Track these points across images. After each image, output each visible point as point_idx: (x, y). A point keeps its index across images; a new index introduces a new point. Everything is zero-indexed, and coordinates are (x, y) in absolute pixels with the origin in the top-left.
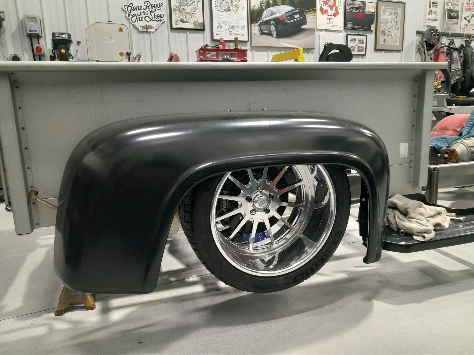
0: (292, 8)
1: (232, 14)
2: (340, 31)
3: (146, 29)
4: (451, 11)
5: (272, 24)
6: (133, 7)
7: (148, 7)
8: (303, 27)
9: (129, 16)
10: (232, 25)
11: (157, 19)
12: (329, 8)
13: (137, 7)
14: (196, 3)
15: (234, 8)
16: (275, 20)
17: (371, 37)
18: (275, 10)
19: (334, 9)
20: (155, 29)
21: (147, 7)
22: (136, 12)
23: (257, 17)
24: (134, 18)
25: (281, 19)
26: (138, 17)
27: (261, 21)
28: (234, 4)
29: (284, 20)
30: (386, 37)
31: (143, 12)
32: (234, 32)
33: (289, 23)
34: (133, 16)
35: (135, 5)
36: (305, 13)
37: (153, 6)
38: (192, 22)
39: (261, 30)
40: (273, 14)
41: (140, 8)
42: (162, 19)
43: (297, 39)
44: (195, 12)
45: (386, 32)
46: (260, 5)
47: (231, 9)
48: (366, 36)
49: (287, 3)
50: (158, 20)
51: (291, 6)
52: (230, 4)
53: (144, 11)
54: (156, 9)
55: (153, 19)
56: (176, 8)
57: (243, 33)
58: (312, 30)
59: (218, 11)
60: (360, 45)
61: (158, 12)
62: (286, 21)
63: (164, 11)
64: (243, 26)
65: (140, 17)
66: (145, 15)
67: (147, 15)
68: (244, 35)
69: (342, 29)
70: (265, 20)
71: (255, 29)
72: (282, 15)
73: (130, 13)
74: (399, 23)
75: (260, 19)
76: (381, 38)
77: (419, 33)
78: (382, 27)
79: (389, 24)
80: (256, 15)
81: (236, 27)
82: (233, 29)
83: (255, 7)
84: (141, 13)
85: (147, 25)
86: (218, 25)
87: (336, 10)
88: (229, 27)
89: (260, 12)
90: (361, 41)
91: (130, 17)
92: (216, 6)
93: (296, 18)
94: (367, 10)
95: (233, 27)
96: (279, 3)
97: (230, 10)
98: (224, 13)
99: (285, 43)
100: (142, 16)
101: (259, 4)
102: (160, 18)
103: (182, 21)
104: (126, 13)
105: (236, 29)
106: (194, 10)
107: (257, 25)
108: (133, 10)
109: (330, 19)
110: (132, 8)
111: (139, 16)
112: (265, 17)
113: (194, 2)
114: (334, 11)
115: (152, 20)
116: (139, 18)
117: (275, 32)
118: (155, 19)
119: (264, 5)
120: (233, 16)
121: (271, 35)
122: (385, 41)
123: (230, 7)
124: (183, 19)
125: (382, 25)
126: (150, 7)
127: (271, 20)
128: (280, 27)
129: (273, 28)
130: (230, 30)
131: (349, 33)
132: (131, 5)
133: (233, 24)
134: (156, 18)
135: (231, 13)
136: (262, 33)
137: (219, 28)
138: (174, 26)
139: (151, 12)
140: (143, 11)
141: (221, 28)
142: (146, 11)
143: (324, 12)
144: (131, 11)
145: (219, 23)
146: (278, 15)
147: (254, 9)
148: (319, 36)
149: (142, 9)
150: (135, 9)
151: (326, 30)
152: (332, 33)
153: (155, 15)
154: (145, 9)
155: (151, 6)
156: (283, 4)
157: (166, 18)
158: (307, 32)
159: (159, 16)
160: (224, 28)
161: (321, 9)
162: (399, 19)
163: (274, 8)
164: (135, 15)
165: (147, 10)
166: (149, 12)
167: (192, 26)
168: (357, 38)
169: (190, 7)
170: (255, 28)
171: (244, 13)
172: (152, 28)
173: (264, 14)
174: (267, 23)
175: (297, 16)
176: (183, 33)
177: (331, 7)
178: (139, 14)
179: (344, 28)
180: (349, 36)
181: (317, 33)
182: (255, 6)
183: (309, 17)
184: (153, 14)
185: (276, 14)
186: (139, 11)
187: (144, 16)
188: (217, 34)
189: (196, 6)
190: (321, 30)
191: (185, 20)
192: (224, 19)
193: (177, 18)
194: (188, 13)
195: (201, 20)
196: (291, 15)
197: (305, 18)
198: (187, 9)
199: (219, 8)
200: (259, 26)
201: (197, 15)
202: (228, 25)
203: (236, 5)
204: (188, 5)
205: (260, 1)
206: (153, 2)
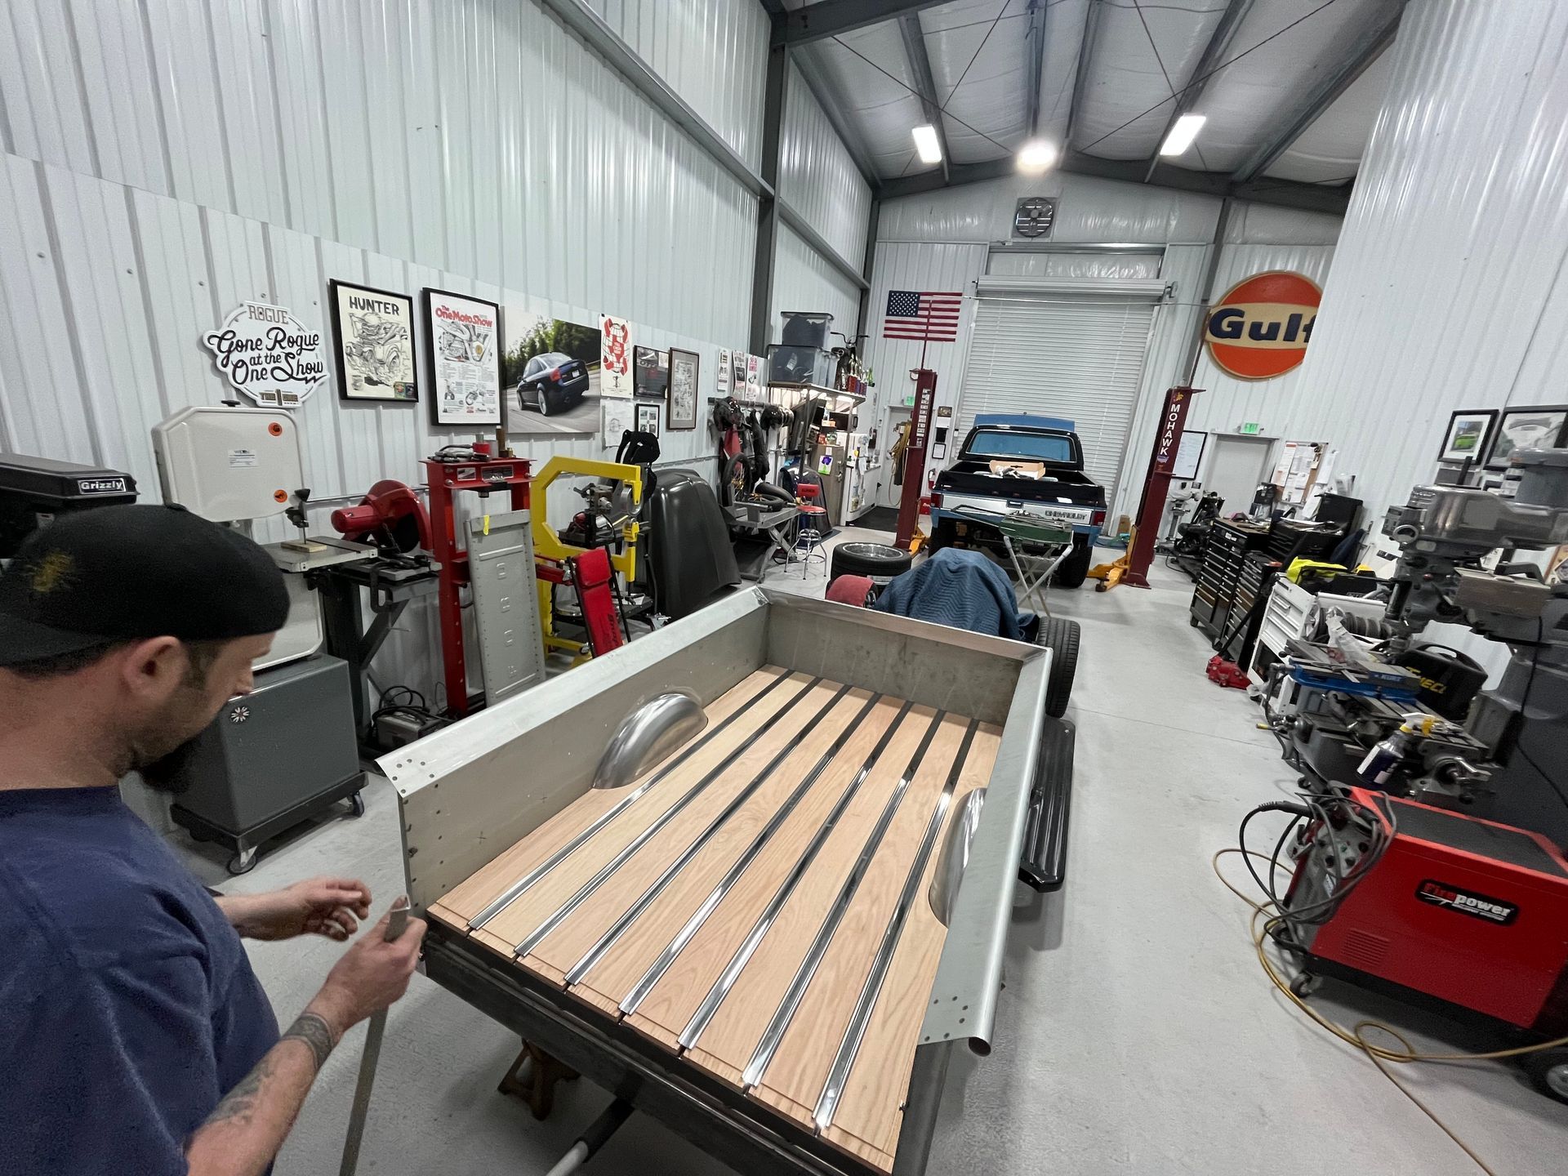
0: (569, 359)
1: (472, 367)
2: (628, 400)
3: (277, 401)
4: (739, 369)
5: (540, 389)
6: (235, 340)
7: (279, 342)
8: (585, 394)
9: (225, 366)
10: (471, 390)
11: (306, 375)
12: (615, 359)
13: (247, 341)
14: (397, 338)
15: (475, 354)
16: (542, 380)
17: (663, 406)
18: (544, 361)
19: (621, 360)
20: (301, 401)
21: (276, 341)
22: (246, 356)
23: (516, 374)
24: (241, 373)
25: (553, 380)
26: (251, 368)
27: (522, 383)
28: (475, 344)
29: (557, 381)
30: (679, 409)
31: (266, 357)
32: (476, 405)
33: (565, 386)
34: (236, 366)
35: (242, 337)
36: (586, 368)
37: (292, 342)
38: (391, 383)
39: (523, 401)
40: (542, 369)
41: (255, 345)
42: (318, 375)
43: (577, 417)
44: (397, 360)
45: (680, 400)
46: (521, 350)
47: (470, 355)
48: (658, 406)
49: (562, 348)
50: (309, 377)
51: (568, 354)
52: (467, 345)
53: (269, 352)
54: (302, 349)
55: (294, 375)
56: (354, 350)
57: (492, 406)
58: (597, 399)
59: (445, 359)
60: (652, 422)
61: (307, 358)
62: (560, 383)
63: (322, 354)
64: (493, 392)
65: (259, 368)
66: (273, 365)
67: (277, 365)
68: (494, 411)
69: (632, 396)
70: (528, 380)
71: (513, 399)
72: (554, 372)
73: (228, 357)
74: (692, 387)
75: (520, 379)
76: (674, 409)
77: (711, 401)
78: (674, 395)
79: (683, 388)
80: (513, 370)
81: (480, 394)
82: (475, 399)
83: (512, 354)
84: (259, 357)
85: (278, 392)
86: (445, 390)
87: (625, 363)
88: (466, 394)
89: (521, 363)
90: (653, 416)
91: (229, 369)
92: (441, 349)
93: (575, 378)
94: (660, 364)
95: (474, 395)
96: (550, 349)
97: (467, 358)
98: (456, 365)
99: (559, 424)
100: (264, 365)
101: (518, 348)
102: (313, 374)
103: (369, 381)
104: (216, 356)
105: (479, 398)
106: (395, 354)
107: (515, 390)
108: (236, 348)
109: (617, 378)
110: (232, 343)
111: (255, 367)
112: (529, 375)
113: (394, 336)
114: (622, 365)
115: (291, 376)
116: (255, 373)
117: (544, 405)
118: (301, 376)
119: (527, 349)
120: (474, 371)
121: (538, 410)
122: (678, 414)
123: (468, 351)
124: (371, 375)
125: (676, 389)
126: (284, 344)
127: (539, 381)
128: (551, 394)
129: (541, 396)
130: (470, 401)
131: (639, 402)
132: (230, 336)
133: (475, 388)
134: (303, 373)
135: (471, 365)
136: (525, 408)
137: (449, 397)
138: (351, 392)
139: (287, 355)
140: (264, 353)
141: (453, 397)
142: (274, 353)
143: (610, 366)
144: (229, 352)
145: (448, 387)
146: (549, 370)
147: (510, 359)
148: (604, 407)
149: (263, 346)
150: (241, 346)
151: (612, 398)
152: (617, 402)
153: (298, 366)
154: (270, 347)
155: (289, 341)
156: (556, 350)
157: (329, 374)
158: (590, 403)
159: (310, 368)
160: (458, 397)
161: (606, 360)
162: (692, 380)
163: (542, 357)
164: (244, 363)
165: (278, 349)
166: (283, 356)
167: (390, 394)
168: (649, 410)
169: (386, 347)
170: (513, 395)
171: (493, 366)
172: (294, 398)
173: (527, 368)
174: (531, 386)
175: (576, 374)
176: (368, 408)
177: (618, 357)
178: (255, 361)
179: (635, 394)
180: (640, 408)
181: (602, 402)
182: (512, 351)
183: (591, 374)
184: (293, 363)
185: (545, 368)
186: (255, 353)
187: (269, 367)
188: (445, 411)
189: (399, 345)
190: (606, 398)
191: (375, 379)
192: (455, 379)
193: (356, 373)
194: (382, 363)
195: (410, 380)
196: (567, 372)
197: (587, 378)
198: (380, 352)
199: (447, 352)
200: (519, 392)
201: (402, 367)
202: (464, 391)
203: (479, 348)
204: (382, 342)
205: (519, 343)
206: (291, 331)
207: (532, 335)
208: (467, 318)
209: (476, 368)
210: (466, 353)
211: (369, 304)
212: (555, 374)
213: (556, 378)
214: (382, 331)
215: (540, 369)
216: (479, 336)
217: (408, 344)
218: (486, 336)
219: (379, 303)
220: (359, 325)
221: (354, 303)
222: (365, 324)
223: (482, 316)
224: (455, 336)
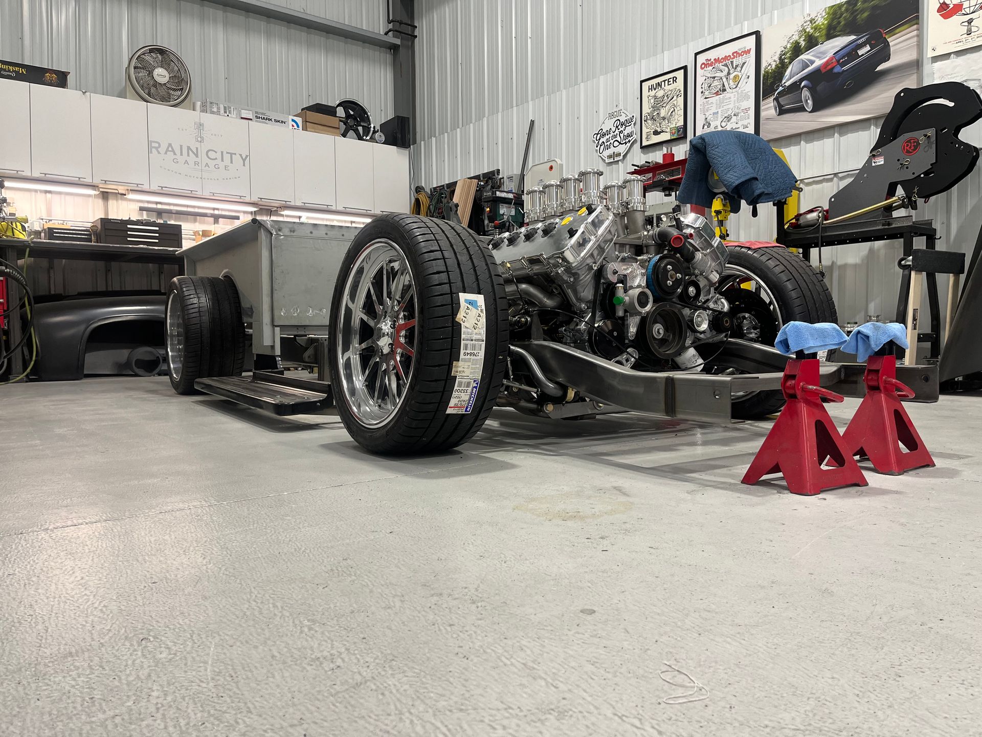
0: (853, 37)
3: (613, 158)
5: (804, 87)
6: (602, 133)
8: (881, 67)
9: (597, 147)
10: (726, 115)
13: (606, 132)
14: (675, 98)
15: (732, 83)
16: (810, 76)
18: (812, 56)
20: (622, 155)
21: (617, 127)
22: (605, 139)
23: (773, 83)
24: (602, 149)
25: (823, 71)
26: (606, 144)
27: (781, 88)
28: (732, 76)
29: (832, 69)
31: (612, 137)
32: (729, 126)
33: (844, 71)
34: (601, 146)
35: (604, 130)
36: (884, 35)
37: (623, 124)
38: (669, 130)
39: (780, 106)
40: (808, 66)
41: (608, 132)
42: (631, 139)
43: (866, 100)
44: (674, 113)
46: (780, 58)
47: (727, 87)
49: (840, 31)
50: (627, 140)
51: (850, 33)
52: (724, 80)
53: (613, 134)
54: (626, 127)
55: (622, 142)
56: (649, 117)
57: (745, 123)
58: (907, 68)
59: (706, 98)
61: (628, 131)
62: (838, 69)
64: (746, 110)
65: (608, 143)
66: (614, 140)
67: (616, 139)
68: (748, 126)
70: (787, 84)
71: (767, 108)
72: (827, 62)
73: (599, 142)
75: (778, 86)
80: (771, 81)
81: (735, 115)
82: (729, 120)
83: (769, 68)
84: (609, 138)
85: (614, 153)
86: (703, 122)
88: (722, 119)
91: (599, 148)
92: (703, 92)
93: (863, 55)
95: (729, 118)
96: (821, 40)
97: (724, 90)
98: (715, 99)
101: (777, 58)
102: (629, 138)
103: (656, 133)
104: (595, 143)
105: (734, 119)
106: (672, 109)
107: (773, 98)
108: (602, 137)
110: (601, 135)
112: (790, 79)
115: (620, 143)
116: (607, 146)
117: (810, 102)
118: (624, 141)
120: (730, 98)
121: (802, 109)
123: (726, 84)
124: (657, 129)
126: (619, 127)
127: (801, 80)
128: (821, 86)
129: (806, 93)
130: (724, 124)
132: (600, 131)
133: (729, 113)
135: (727, 95)
136: (782, 111)
137: (706, 127)
138: (645, 143)
139: (620, 132)
140: (611, 135)
141: (710, 125)
142: (615, 134)
144: (599, 139)
145: (706, 119)
146: (818, 63)
147: (768, 71)
148: (934, 72)
149: (611, 132)
150: (604, 135)
153: (624, 137)
154: (614, 131)
155: (621, 125)
156: (830, 37)
158: (892, 77)
159: (628, 136)
160: (713, 124)
163: (808, 54)
164: (603, 143)
165: (617, 131)
166: (618, 133)
167: (668, 137)
169: (667, 107)
170: (769, 105)
171: (749, 87)
172: (619, 155)
173: (788, 73)
174: (795, 87)
175: (864, 50)
178: (608, 140)
182: (770, 64)
184: (622, 135)
185: (812, 62)
186: (608, 136)
187: (612, 142)
189: (675, 102)
190: (944, 57)
191: (659, 130)
192: (714, 110)
193: (648, 130)
194: (664, 118)
195: (681, 123)
196: (850, 53)
197: (887, 45)
198: (663, 113)
199: (707, 93)
200: (776, 99)
201: (676, 117)
202: (719, 117)
203: (735, 77)
204: (665, 105)
205: (779, 53)
206: (622, 119)
207: (796, 38)
208: (726, 58)
209: (732, 95)
210: (724, 86)
211: (659, 85)
212: (827, 64)
213: (829, 67)
214: (666, 98)
215: (806, 66)
216: (737, 66)
217: (681, 99)
218: (744, 63)
219: (664, 81)
220: (652, 101)
221: (651, 88)
222: (655, 97)
223: (740, 50)
224: (714, 78)
